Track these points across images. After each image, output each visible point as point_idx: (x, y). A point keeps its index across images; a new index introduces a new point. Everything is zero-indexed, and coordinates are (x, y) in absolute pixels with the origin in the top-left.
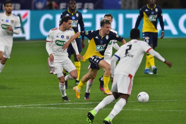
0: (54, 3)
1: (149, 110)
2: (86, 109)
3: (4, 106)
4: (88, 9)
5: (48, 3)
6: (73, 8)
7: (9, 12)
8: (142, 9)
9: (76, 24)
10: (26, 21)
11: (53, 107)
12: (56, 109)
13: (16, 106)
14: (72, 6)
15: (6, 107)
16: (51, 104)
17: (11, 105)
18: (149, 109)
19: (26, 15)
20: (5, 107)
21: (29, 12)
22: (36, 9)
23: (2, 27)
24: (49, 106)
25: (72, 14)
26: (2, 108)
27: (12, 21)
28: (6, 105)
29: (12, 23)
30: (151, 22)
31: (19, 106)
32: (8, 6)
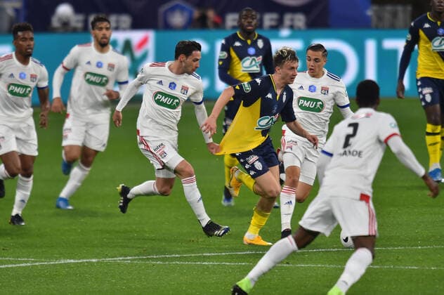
0: (211, 14)
1: (439, 268)
2: (287, 265)
3: (93, 258)
4: (292, 27)
5: (196, 14)
6: (250, 28)
7: (103, 43)
8: (414, 24)
9: (258, 65)
10: (144, 57)
11: (209, 262)
12: (215, 267)
13: (121, 258)
14: (246, 24)
15: (98, 262)
16: (204, 254)
17: (109, 257)
18: (437, 266)
19: (144, 42)
20: (94, 260)
21: (151, 34)
22: (168, 27)
23: (87, 78)
24: (199, 259)
25: (249, 42)
26: (87, 262)
27: (111, 67)
28: (96, 257)
29: (110, 70)
30: (438, 52)
31: (128, 260)
32: (101, 29)
